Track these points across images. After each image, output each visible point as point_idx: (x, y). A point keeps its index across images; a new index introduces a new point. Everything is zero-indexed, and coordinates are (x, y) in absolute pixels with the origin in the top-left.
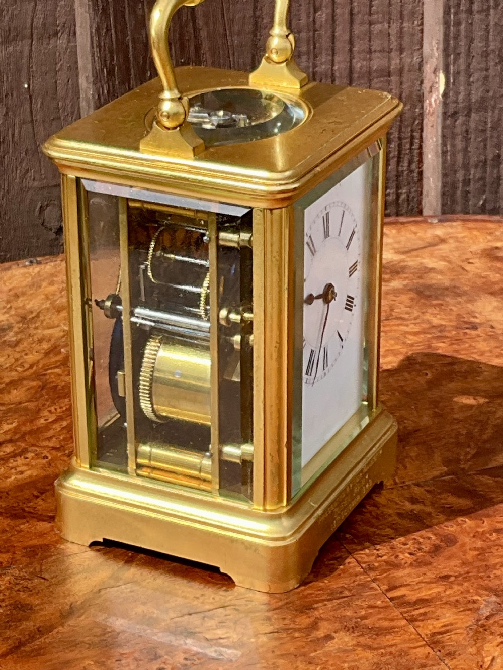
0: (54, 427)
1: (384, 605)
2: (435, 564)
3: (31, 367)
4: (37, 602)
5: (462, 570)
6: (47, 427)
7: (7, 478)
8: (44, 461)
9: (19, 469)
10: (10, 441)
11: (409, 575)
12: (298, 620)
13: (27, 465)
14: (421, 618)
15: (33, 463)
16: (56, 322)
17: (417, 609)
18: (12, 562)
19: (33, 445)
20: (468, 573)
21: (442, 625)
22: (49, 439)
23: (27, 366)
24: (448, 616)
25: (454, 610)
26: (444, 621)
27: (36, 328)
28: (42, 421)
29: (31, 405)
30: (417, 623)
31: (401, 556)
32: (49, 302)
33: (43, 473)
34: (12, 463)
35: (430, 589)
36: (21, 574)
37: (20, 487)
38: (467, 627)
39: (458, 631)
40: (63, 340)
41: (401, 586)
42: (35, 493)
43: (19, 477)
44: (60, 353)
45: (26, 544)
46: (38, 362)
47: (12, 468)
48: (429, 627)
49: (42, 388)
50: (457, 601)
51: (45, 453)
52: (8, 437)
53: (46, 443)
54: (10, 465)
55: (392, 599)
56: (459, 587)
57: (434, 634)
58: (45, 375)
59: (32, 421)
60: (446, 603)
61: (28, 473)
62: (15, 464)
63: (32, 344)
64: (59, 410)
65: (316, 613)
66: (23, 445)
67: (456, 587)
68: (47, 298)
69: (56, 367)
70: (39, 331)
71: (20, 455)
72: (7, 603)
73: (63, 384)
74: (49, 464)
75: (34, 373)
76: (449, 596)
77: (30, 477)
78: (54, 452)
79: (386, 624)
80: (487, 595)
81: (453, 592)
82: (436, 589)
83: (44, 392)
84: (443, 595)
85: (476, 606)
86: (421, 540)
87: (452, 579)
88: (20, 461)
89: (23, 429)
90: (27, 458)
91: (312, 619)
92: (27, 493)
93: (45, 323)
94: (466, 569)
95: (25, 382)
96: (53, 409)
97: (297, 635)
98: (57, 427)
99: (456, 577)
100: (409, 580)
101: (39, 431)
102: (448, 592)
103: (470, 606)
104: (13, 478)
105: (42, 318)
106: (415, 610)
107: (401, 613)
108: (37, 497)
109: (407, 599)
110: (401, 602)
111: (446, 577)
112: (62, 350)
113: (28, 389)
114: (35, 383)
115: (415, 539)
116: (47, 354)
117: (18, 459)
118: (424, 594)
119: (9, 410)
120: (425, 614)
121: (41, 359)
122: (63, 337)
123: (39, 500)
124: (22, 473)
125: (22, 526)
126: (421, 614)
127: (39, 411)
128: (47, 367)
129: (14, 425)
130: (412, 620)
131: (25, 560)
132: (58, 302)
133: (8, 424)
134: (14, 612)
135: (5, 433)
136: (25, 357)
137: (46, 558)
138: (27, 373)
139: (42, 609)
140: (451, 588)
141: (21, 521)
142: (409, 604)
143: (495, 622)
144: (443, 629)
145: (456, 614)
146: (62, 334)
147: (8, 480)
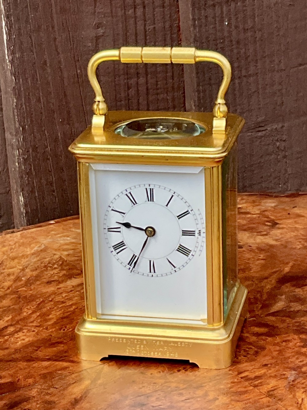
0: (33, 315)
1: (239, 381)
2: (258, 360)
3: (8, 288)
4: (56, 400)
5: (273, 361)
6: (29, 316)
7: (16, 343)
8: (34, 333)
9: (21, 338)
10: (11, 325)
11: (246, 366)
12: (197, 392)
13: (25, 335)
14: (260, 385)
15: (28, 334)
16: (14, 265)
17: (257, 381)
18: (35, 382)
19: (25, 326)
20: (276, 362)
21: (271, 387)
22: (32, 322)
23: (6, 288)
24: (273, 383)
25: (275, 379)
26: (271, 385)
27: (4, 269)
28: (25, 314)
29: (16, 307)
30: (259, 387)
31: (240, 358)
32: (6, 256)
33: (35, 339)
34: (16, 336)
35: (260, 371)
36: (43, 387)
37: (26, 346)
38: (284, 386)
39: (281, 388)
40: (21, 273)
41: (245, 371)
42: (35, 348)
43: (23, 342)
44: (22, 280)
45: (39, 373)
46: (11, 286)
47: (17, 338)
48: (265, 389)
49: (19, 298)
50: (275, 375)
51: (33, 329)
52: (9, 323)
53: (31, 324)
54: (16, 337)
55: (242, 378)
56: (274, 369)
57: (268, 392)
58: (18, 291)
59: (19, 315)
60: (271, 376)
61: (27, 340)
62: (18, 336)
63: (5, 277)
64: (32, 308)
65: (205, 388)
66: (19, 326)
67: (273, 369)
68: (4, 254)
69: (23, 287)
70: (6, 270)
71: (19, 331)
72: (40, 402)
73: (30, 295)
74: (37, 333)
75: (11, 291)
76: (270, 373)
77: (29, 341)
78: (38, 328)
79: (243, 389)
80: (290, 371)
81: (272, 371)
82: (263, 371)
83: (21, 300)
84: (267, 373)
85: (286, 376)
86: (247, 349)
87: (269, 365)
88: (20, 334)
89: (16, 318)
90: (24, 332)
91: (204, 391)
92: (30, 349)
93: (8, 266)
94: (275, 360)
95: (8, 296)
96: (29, 307)
97: (199, 399)
98: (35, 316)
99: (271, 364)
100: (248, 368)
101: (24, 319)
102: (269, 372)
103: (283, 377)
104: (20, 342)
105: (5, 264)
106: (255, 381)
107: (249, 384)
108: (37, 350)
109: (249, 377)
110: (247, 379)
111: (266, 365)
112: (23, 278)
113: (11, 299)
114: (14, 296)
115: (244, 349)
116: (15, 281)
117: (19, 333)
118: (257, 374)
119: (4, 311)
120: (261, 383)
121: (13, 284)
122: (21, 272)
123: (38, 351)
124: (24, 340)
125: (34, 365)
126: (259, 383)
127: (21, 309)
128: (17, 288)
129: (10, 317)
130: (255, 386)
131: (42, 381)
132: (11, 255)
133: (7, 317)
134: (46, 405)
135: (7, 321)
136: (3, 284)
137: (53, 378)
138: (8, 291)
139: (60, 402)
140: (270, 369)
141: (32, 362)
142: (252, 379)
143: (298, 382)
144: (272, 389)
145: (277, 381)
146: (19, 271)
147: (18, 344)
